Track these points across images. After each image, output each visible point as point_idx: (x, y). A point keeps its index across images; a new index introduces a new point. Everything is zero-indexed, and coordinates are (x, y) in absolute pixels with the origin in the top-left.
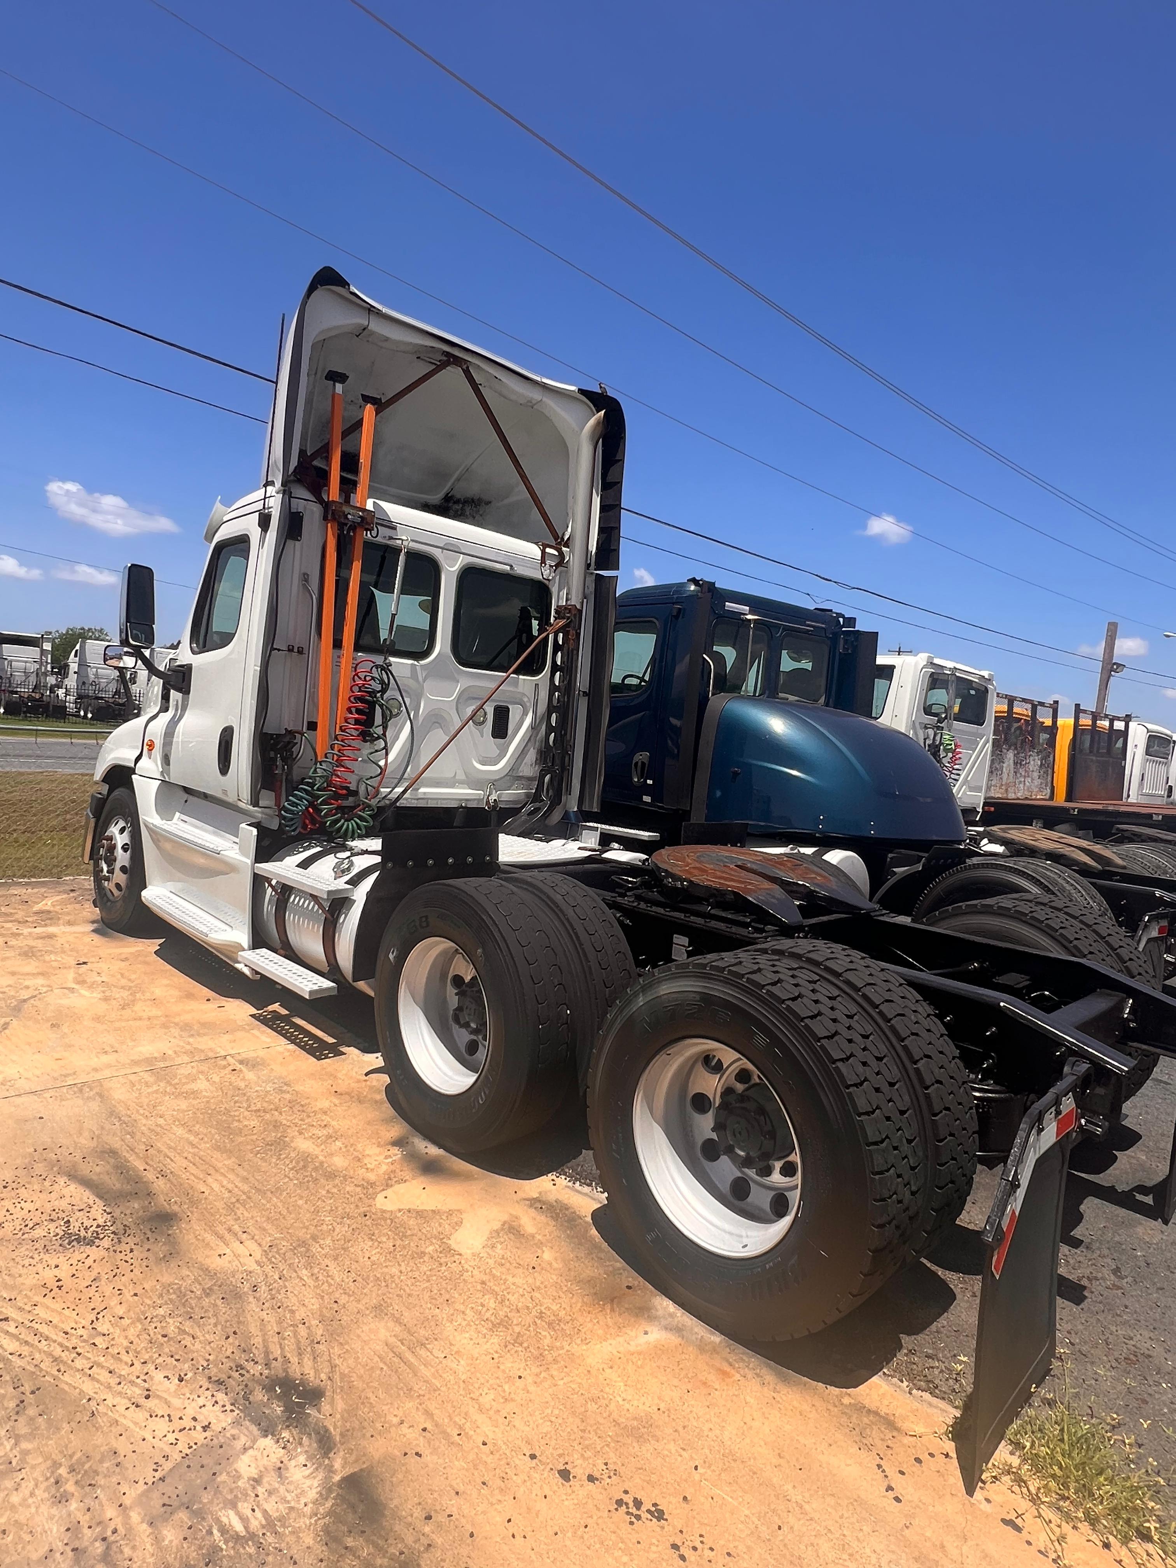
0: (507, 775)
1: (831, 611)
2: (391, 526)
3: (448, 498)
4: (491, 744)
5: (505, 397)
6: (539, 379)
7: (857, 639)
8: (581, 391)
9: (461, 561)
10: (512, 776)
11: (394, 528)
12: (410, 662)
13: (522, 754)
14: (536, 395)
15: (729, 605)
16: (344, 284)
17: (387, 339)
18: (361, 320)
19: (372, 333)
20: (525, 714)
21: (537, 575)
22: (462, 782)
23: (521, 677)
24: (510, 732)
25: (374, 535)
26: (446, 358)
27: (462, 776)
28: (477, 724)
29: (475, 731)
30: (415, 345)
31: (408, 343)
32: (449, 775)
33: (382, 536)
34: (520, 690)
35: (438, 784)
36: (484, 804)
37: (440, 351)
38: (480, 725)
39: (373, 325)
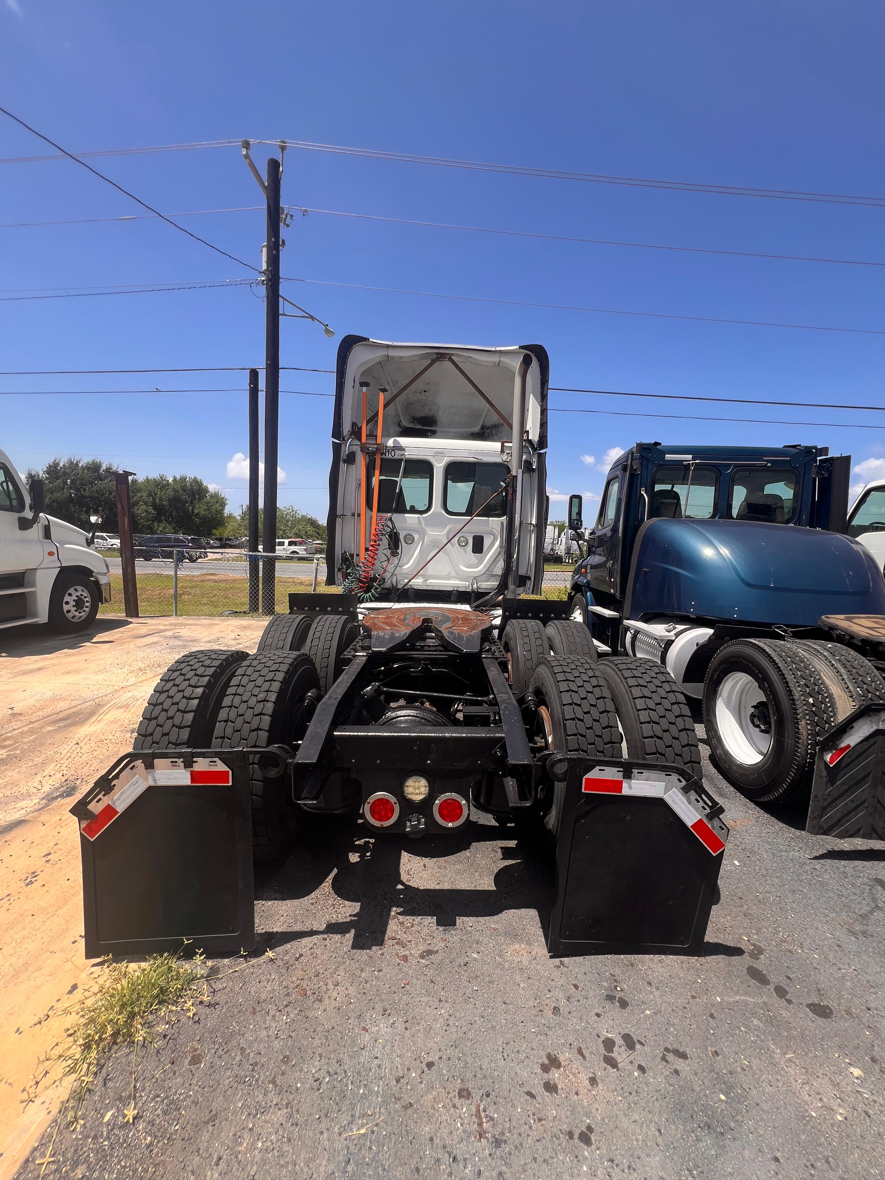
0: (484, 574)
1: (800, 445)
2: (402, 449)
3: (483, 427)
4: (473, 558)
5: (482, 365)
6: (494, 349)
7: (831, 464)
8: (522, 347)
9: (445, 461)
10: (488, 574)
11: (404, 450)
12: (418, 515)
13: (495, 561)
14: (496, 359)
15: (668, 457)
16: (367, 339)
17: (402, 358)
18: (383, 352)
19: (393, 358)
20: (495, 540)
21: (499, 460)
22: (454, 578)
23: (490, 519)
24: (485, 549)
25: (393, 455)
26: (436, 356)
27: (453, 574)
28: (461, 546)
29: (461, 550)
30: (418, 355)
31: (414, 355)
32: (445, 573)
33: (397, 455)
34: (490, 526)
35: (439, 578)
36: (470, 590)
37: (432, 353)
38: (464, 546)
39: (392, 353)
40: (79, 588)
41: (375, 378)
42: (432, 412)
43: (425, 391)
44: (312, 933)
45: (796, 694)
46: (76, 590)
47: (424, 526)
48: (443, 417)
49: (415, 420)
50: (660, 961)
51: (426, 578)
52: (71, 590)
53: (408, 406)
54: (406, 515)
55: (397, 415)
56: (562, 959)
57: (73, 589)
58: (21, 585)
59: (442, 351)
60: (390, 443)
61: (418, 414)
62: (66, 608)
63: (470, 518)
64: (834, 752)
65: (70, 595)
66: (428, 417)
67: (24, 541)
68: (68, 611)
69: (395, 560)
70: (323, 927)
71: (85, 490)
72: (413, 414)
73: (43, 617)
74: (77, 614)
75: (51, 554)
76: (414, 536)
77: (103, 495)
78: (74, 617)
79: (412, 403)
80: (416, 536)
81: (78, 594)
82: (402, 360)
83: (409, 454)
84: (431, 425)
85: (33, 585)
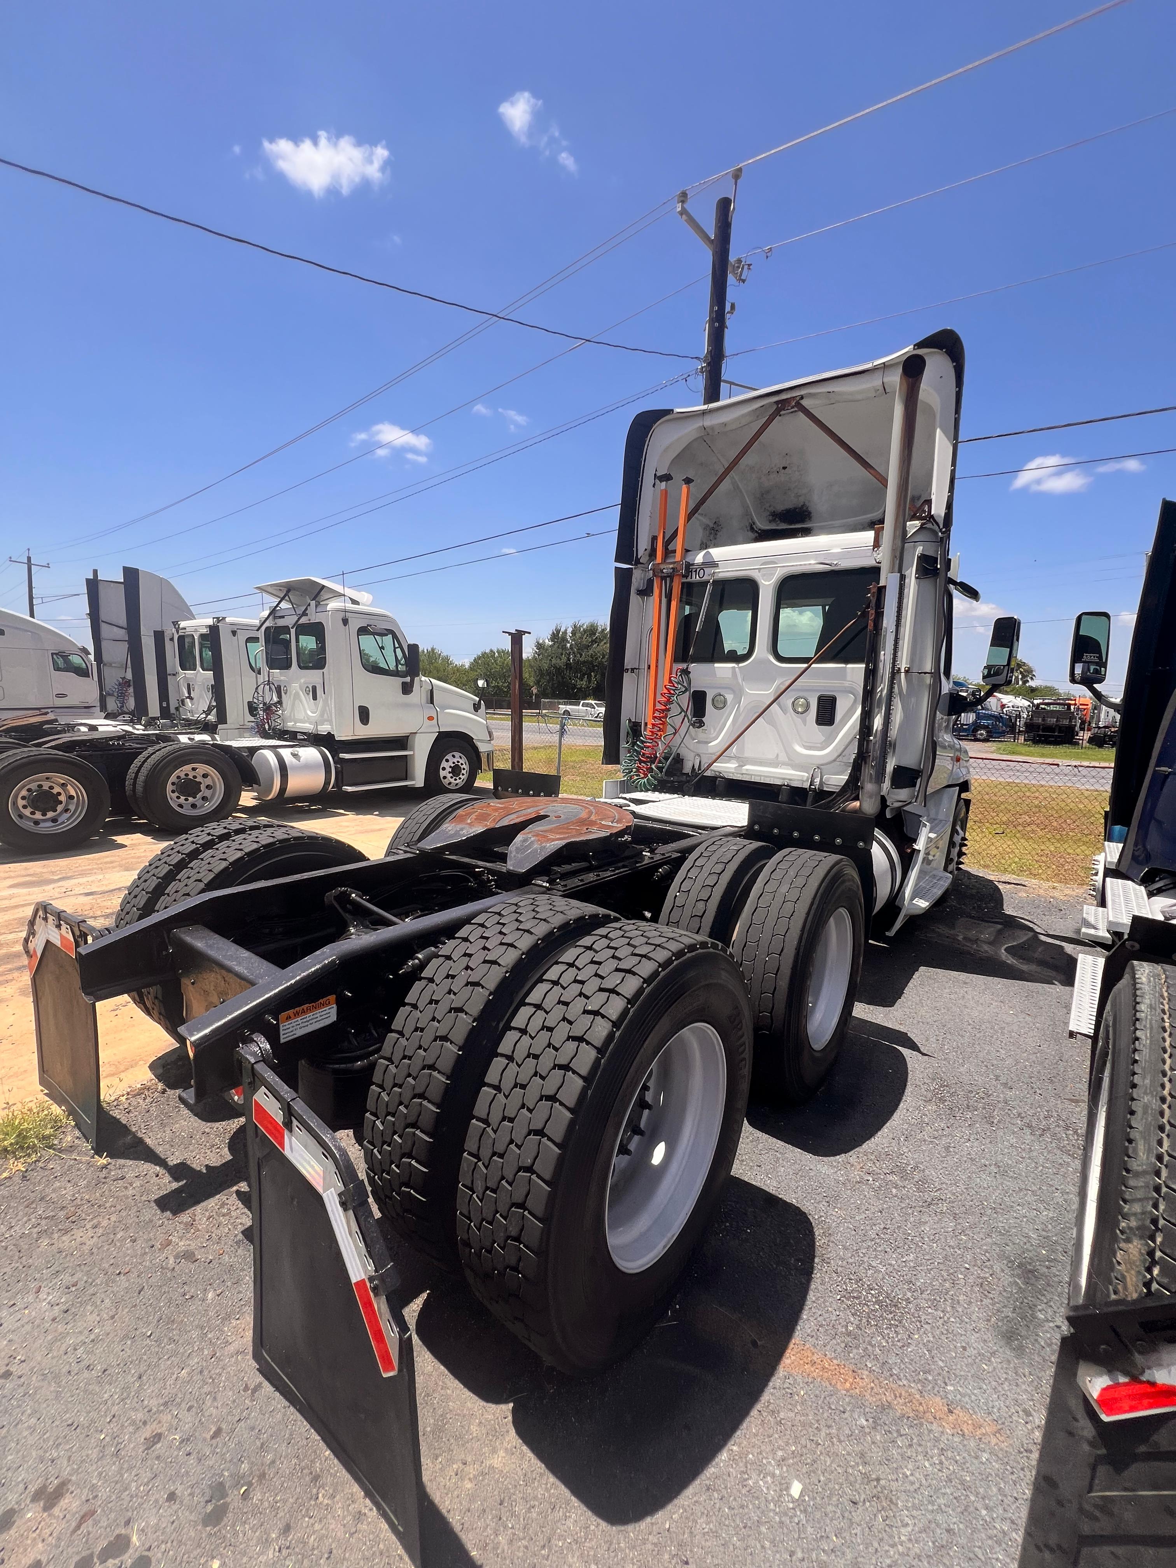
0: (835, 760)
2: (714, 564)
4: (818, 732)
5: (856, 401)
9: (788, 572)
10: (837, 762)
11: (718, 566)
12: (733, 665)
14: (876, 381)
16: (669, 412)
17: (725, 424)
18: (698, 423)
19: (712, 428)
20: (853, 703)
22: (784, 764)
23: (850, 666)
24: (838, 718)
25: (702, 575)
26: (775, 407)
27: (783, 757)
28: (798, 713)
29: (797, 719)
30: (749, 413)
31: (743, 416)
32: (771, 756)
33: (708, 575)
34: (849, 678)
35: (761, 763)
36: (806, 785)
37: (770, 404)
38: (802, 713)
39: (708, 422)
40: (457, 754)
41: (702, 464)
42: (802, 499)
43: (784, 468)
44: (161, 1162)
45: (1142, 1155)
46: (454, 756)
47: (740, 681)
48: (819, 503)
49: (777, 516)
50: (359, 1516)
51: (742, 761)
52: (449, 757)
53: (762, 496)
54: (716, 665)
55: (747, 514)
56: (266, 1384)
57: (451, 754)
58: (404, 748)
59: (784, 396)
60: (699, 558)
61: (780, 508)
62: (442, 773)
63: (805, 665)
64: (1123, 1379)
65: (447, 761)
66: (796, 509)
67: (407, 706)
68: (445, 778)
69: (699, 733)
70: (173, 1161)
71: (581, 655)
72: (772, 509)
73: (418, 780)
74: (452, 780)
75: (430, 718)
76: (727, 696)
77: (597, 659)
78: (450, 783)
79: (768, 492)
80: (729, 697)
81: (455, 760)
82: (728, 428)
83: (725, 572)
84: (802, 521)
85: (412, 749)
